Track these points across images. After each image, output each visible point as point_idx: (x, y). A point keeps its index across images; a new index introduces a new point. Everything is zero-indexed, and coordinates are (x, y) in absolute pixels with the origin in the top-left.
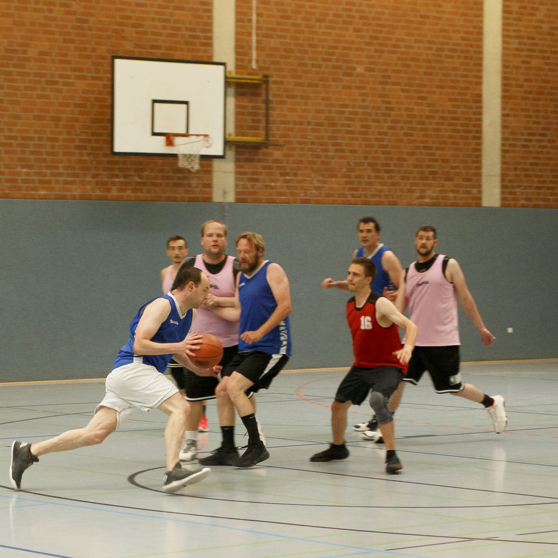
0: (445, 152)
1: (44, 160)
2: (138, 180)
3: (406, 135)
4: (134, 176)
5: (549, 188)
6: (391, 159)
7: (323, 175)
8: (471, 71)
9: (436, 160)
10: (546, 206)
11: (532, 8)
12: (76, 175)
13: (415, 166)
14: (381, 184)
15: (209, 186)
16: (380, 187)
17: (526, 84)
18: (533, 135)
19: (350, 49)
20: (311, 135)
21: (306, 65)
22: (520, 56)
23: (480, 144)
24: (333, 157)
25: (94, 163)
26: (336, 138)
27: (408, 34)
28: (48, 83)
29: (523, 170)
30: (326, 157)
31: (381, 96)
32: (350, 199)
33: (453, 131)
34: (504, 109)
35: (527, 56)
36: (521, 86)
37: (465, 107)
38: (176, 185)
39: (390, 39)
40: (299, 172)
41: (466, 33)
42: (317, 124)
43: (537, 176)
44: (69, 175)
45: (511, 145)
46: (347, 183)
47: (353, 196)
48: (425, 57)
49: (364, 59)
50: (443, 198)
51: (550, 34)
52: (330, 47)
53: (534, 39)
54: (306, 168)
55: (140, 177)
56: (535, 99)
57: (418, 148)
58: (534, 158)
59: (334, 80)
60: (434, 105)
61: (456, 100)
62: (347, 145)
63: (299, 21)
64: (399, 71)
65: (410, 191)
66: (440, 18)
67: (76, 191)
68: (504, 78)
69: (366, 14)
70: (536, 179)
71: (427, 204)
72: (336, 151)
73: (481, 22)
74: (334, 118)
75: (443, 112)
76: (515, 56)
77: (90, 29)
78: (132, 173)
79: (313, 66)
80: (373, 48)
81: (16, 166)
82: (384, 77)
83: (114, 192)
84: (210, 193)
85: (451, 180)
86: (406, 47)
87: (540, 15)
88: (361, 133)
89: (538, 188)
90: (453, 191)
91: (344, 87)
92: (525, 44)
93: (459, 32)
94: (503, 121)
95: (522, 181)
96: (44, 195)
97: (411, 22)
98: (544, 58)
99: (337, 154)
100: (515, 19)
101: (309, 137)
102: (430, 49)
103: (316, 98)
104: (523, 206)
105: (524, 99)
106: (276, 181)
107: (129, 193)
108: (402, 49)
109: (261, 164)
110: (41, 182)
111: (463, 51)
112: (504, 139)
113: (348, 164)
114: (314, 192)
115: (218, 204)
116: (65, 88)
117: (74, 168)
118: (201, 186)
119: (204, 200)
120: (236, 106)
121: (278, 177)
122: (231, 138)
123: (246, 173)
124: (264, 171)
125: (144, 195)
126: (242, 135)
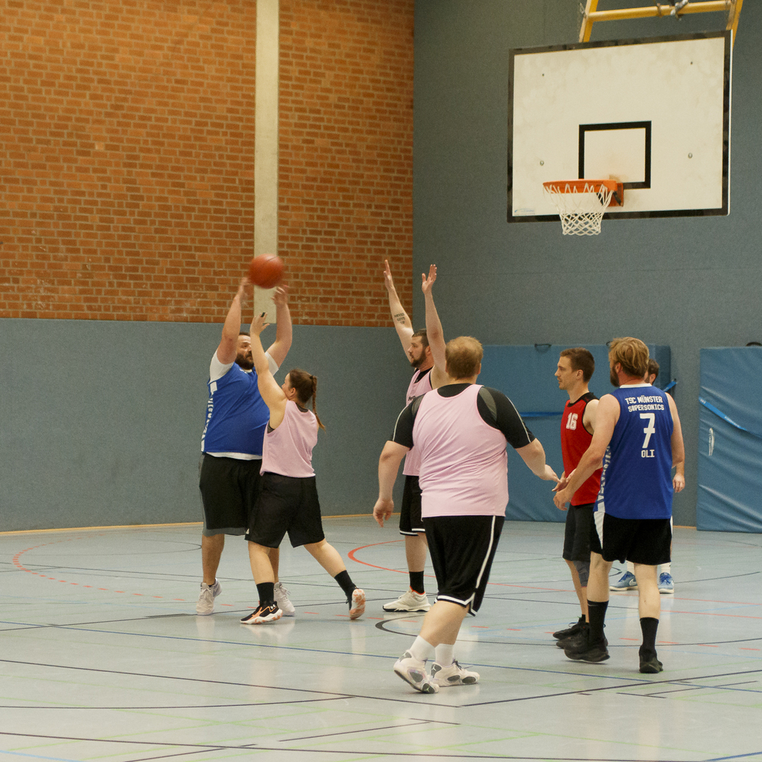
0: (209, 254)
3: (157, 231)
5: (337, 300)
6: (140, 262)
7: (52, 282)
8: (241, 151)
9: (196, 264)
10: (333, 323)
11: (316, 74)
13: (168, 271)
14: (126, 293)
16: (124, 298)
17: (309, 169)
18: (319, 233)
19: (87, 121)
20: (36, 231)
21: (30, 140)
22: (301, 133)
23: (252, 244)
24: (66, 259)
26: (69, 234)
27: (160, 103)
29: (304, 277)
30: (55, 258)
31: (126, 181)
32: (86, 311)
33: (217, 227)
34: (280, 200)
35: (308, 134)
36: (303, 171)
37: (232, 196)
39: (137, 109)
40: (21, 278)
41: (233, 102)
42: (44, 216)
43: (322, 285)
45: (290, 246)
46: (82, 292)
47: (90, 308)
48: (181, 133)
49: (105, 134)
50: (204, 312)
51: (337, 106)
52: (60, 118)
53: (318, 112)
54: (30, 273)
56: (319, 188)
57: (173, 248)
58: (319, 262)
59: (65, 160)
60: (194, 194)
61: (221, 188)
62: (82, 243)
63: (21, 84)
64: (149, 151)
65: (162, 303)
66: (201, 84)
68: (281, 161)
69: (108, 77)
70: (321, 289)
71: (186, 320)
72: (69, 250)
73: (253, 90)
74: (66, 209)
75: (205, 202)
76: (294, 133)
79: (39, 141)
80: (115, 120)
82: (129, 157)
85: (216, 289)
86: (158, 119)
87: (325, 83)
88: (101, 228)
89: (322, 300)
90: (218, 304)
91: (79, 169)
92: (308, 118)
93: (225, 102)
94: (280, 215)
95: (304, 291)
97: (165, 88)
98: (330, 136)
99: (69, 255)
100: (295, 87)
101: (34, 232)
102: (189, 123)
103: (43, 183)
104: (305, 322)
105: (304, 187)
108: (153, 122)
111: (229, 126)
112: (281, 238)
113: (85, 267)
114: (40, 302)
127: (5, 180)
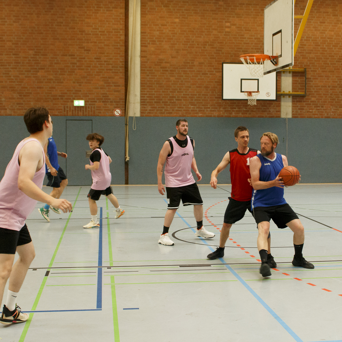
1: (202, 103)
2: (244, 109)
4: (243, 108)
7: (337, 107)
12: (217, 108)
15: (280, 111)
21: (328, 64)
25: (224, 103)
38: (263, 111)
40: (324, 106)
44: (212, 108)
54: (328, 104)
55: (245, 108)
63: (325, 47)
67: (216, 114)
77: (223, 53)
81: (188, 105)
83: (233, 114)
84: (280, 114)
96: (201, 115)
101: (329, 92)
106: (312, 109)
107: (240, 114)
109: (305, 103)
110: (199, 111)
114: (331, 113)
115: (283, 118)
116: (211, 76)
117: (215, 105)
118: (275, 112)
119: (277, 117)
120: (293, 81)
121: (313, 108)
122: (290, 93)
123: (298, 107)
124: (306, 106)
125: (247, 115)
126: (295, 92)
127: (318, 76)
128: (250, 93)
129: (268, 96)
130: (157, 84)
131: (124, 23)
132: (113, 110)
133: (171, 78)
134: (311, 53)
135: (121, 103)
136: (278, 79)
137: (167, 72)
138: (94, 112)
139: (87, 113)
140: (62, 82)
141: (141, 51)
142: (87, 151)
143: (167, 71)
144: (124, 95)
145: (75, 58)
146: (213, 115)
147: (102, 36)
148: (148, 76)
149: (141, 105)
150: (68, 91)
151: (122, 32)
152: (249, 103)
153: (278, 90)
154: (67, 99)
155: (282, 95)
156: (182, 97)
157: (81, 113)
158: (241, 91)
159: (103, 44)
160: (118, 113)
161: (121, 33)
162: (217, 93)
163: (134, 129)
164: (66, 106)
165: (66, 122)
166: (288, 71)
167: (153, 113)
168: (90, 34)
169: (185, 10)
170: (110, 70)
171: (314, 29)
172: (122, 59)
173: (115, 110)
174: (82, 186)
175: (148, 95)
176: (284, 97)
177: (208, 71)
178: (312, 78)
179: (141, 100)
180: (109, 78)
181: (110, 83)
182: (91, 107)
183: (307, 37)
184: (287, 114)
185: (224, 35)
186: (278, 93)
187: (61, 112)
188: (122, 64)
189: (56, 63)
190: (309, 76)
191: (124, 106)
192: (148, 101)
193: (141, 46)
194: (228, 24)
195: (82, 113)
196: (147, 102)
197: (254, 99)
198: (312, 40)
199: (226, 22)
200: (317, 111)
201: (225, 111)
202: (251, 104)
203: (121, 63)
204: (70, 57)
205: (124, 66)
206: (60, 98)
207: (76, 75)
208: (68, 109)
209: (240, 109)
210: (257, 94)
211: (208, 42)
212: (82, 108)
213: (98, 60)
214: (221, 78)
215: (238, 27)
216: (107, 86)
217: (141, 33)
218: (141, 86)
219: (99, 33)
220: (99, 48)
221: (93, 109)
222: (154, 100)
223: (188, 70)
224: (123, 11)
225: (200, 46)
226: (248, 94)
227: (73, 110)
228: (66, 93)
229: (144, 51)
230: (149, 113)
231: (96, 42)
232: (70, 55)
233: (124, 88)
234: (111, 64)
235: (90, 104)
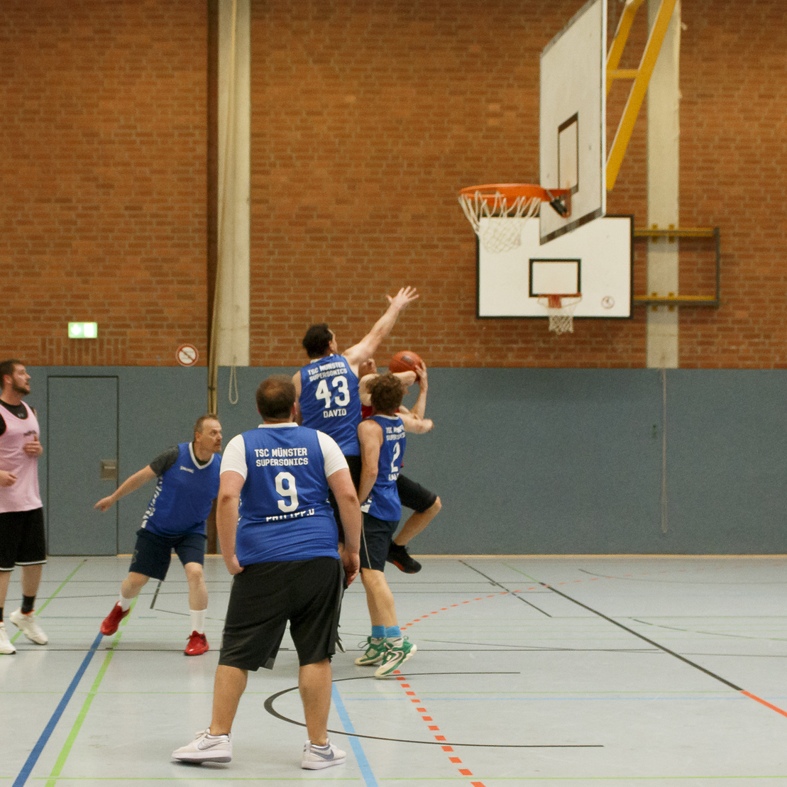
1: (421, 327)
2: (542, 345)
4: (537, 341)
12: (462, 342)
15: (643, 350)
25: (484, 328)
28: (424, 247)
38: (593, 350)
40: (773, 334)
44: (449, 342)
55: (544, 342)
67: (461, 358)
78: (534, 338)
83: (511, 358)
84: (645, 358)
106: (738, 344)
107: (530, 359)
109: (715, 326)
115: (653, 370)
116: (446, 252)
117: (458, 334)
118: (630, 351)
119: (634, 366)
120: (681, 263)
121: (741, 339)
122: (671, 298)
123: (695, 336)
124: (720, 333)
125: (551, 361)
126: (690, 294)
127: (756, 249)
128: (555, 300)
129: (607, 308)
130: (296, 275)
131: (205, 109)
132: (175, 348)
133: (336, 259)
134: (732, 184)
135: (197, 329)
136: (636, 258)
137: (324, 244)
138: (124, 354)
139: (105, 357)
140: (39, 275)
141: (253, 186)
142: (104, 461)
143: (324, 239)
144: (204, 308)
145: (70, 209)
146: (451, 361)
147: (144, 148)
148: (271, 253)
149: (252, 334)
150: (52, 297)
151: (200, 136)
152: (552, 327)
153: (635, 290)
154: (50, 319)
155: (648, 303)
156: (366, 312)
157: (87, 358)
158: (531, 295)
159: (147, 170)
160: (189, 357)
161: (197, 137)
162: (464, 299)
163: (234, 400)
164: (47, 338)
165: (48, 382)
166: (667, 235)
167: (285, 357)
168: (112, 142)
169: (373, 70)
170: (167, 238)
171: (742, 116)
172: (200, 209)
173: (181, 350)
174: (87, 556)
175: (271, 308)
176: (655, 309)
177: (440, 239)
178: (736, 253)
179: (252, 319)
180: (165, 260)
181: (167, 275)
182: (116, 341)
183: (722, 140)
184: (663, 358)
185: (485, 137)
186: (636, 298)
187: (33, 355)
188: (199, 223)
189: (20, 223)
190: (726, 249)
191: (206, 337)
192: (271, 322)
193: (253, 172)
194: (494, 107)
195: (89, 358)
196: (269, 327)
197: (565, 315)
198: (737, 148)
199: (489, 101)
200: (752, 348)
201: (488, 349)
202: (557, 330)
203: (196, 220)
204: (58, 205)
205: (204, 227)
206: (31, 316)
207: (75, 252)
208: (54, 347)
209: (530, 346)
210: (575, 303)
211: (437, 158)
212: (90, 344)
213: (132, 212)
214: (474, 258)
215: (524, 116)
216: (159, 282)
217: (253, 135)
218: (252, 282)
219: (138, 140)
220: (137, 179)
221: (120, 346)
222: (288, 319)
223: (382, 236)
224: (202, 76)
225: (416, 169)
226: (549, 301)
227: (66, 350)
228: (48, 304)
229: (262, 187)
230: (275, 356)
231: (127, 164)
232: (57, 201)
233: (205, 287)
234: (170, 223)
235: (112, 333)
